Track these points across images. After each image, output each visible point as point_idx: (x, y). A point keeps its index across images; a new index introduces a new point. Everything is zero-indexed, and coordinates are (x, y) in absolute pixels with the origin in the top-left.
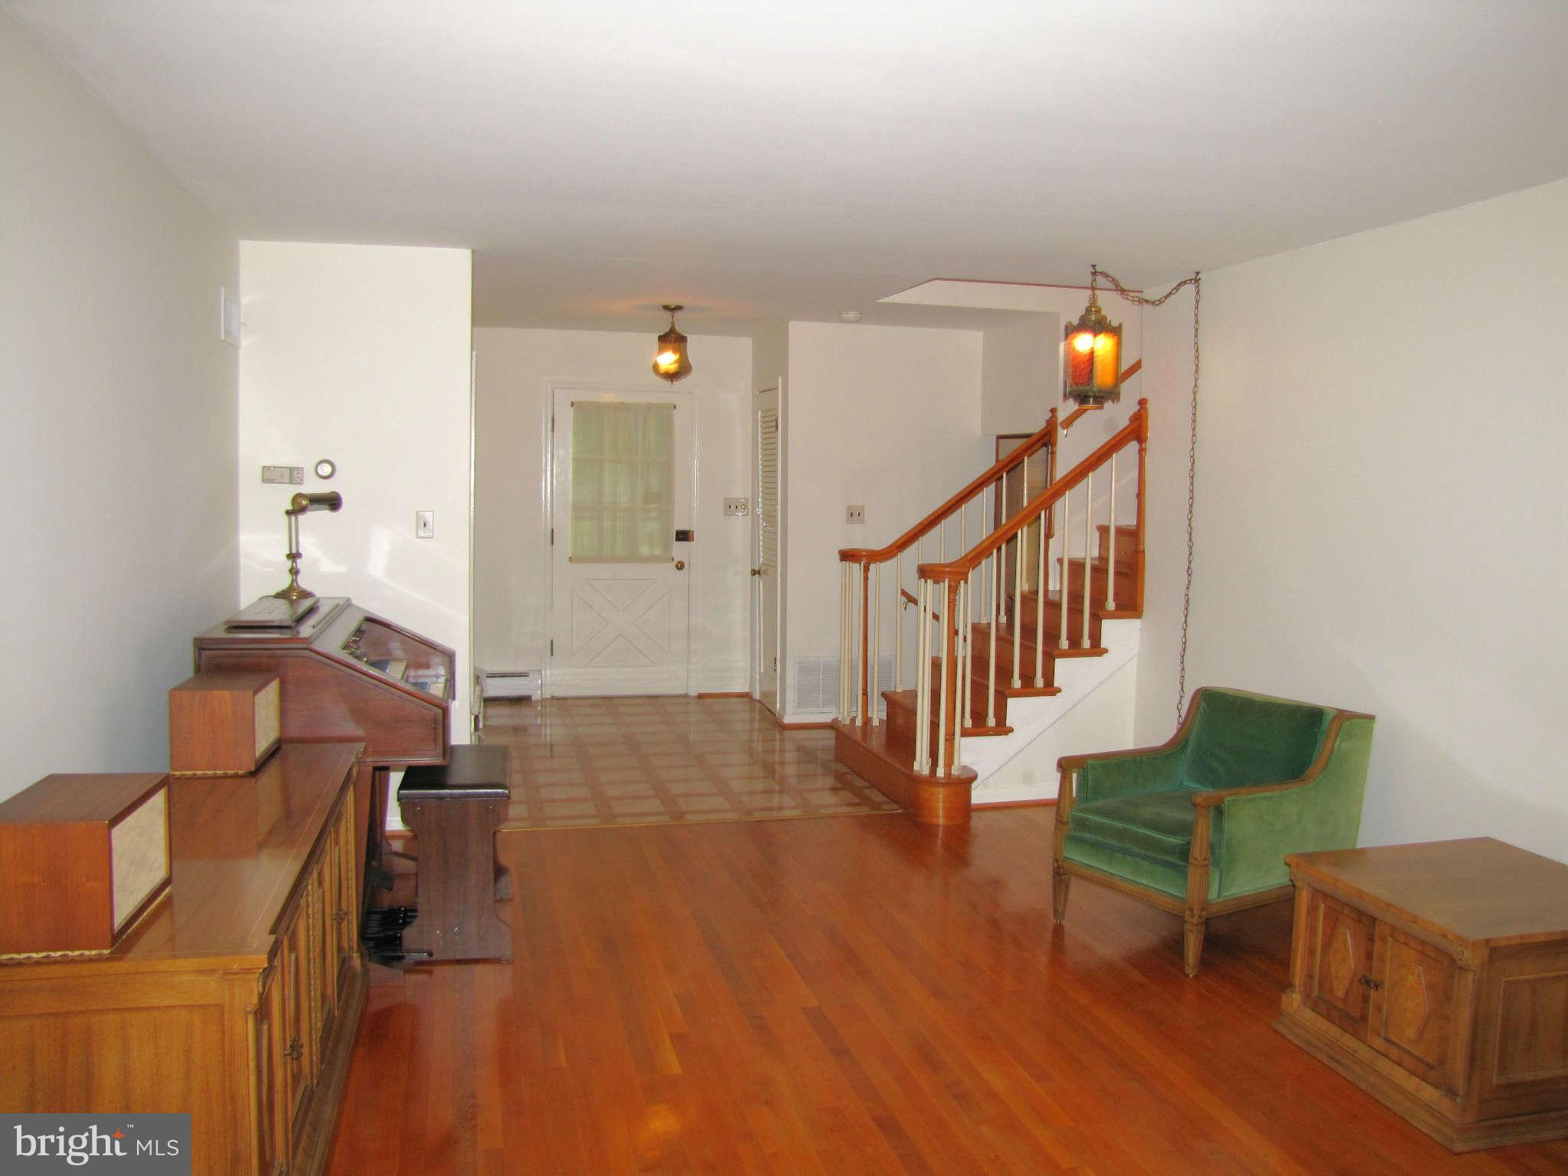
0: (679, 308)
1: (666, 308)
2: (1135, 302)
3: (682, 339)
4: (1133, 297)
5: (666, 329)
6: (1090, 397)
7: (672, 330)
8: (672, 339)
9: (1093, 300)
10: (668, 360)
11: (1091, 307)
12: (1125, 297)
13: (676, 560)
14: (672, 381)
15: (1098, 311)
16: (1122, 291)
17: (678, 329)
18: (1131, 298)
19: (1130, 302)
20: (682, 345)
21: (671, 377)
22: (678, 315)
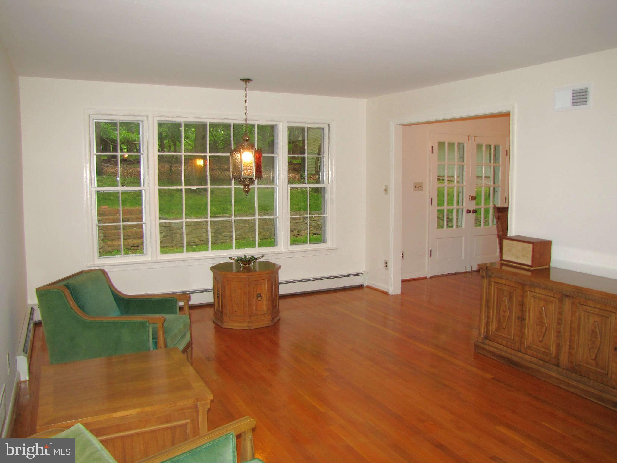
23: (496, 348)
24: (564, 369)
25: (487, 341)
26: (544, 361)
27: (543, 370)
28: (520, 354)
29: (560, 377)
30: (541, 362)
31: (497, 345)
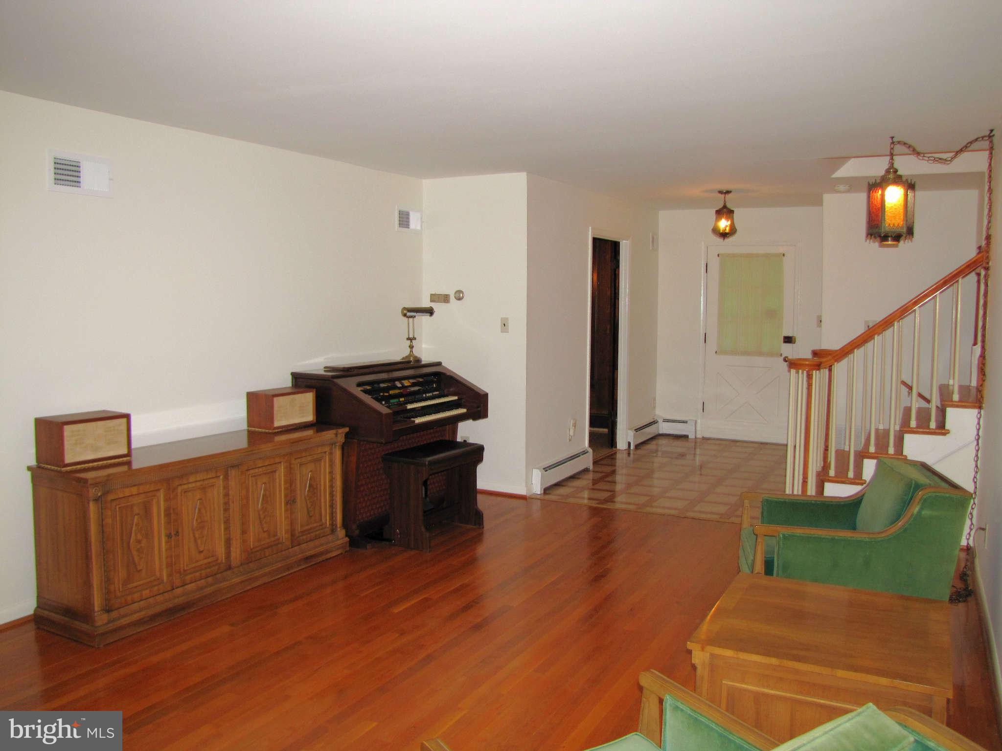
0: (728, 192)
1: (721, 192)
2: (930, 162)
3: (732, 212)
4: (929, 157)
5: (721, 206)
6: (889, 237)
7: (725, 207)
8: (725, 211)
9: (892, 164)
10: (724, 224)
11: (889, 168)
12: (921, 158)
13: (783, 356)
14: (724, 239)
15: (896, 171)
16: (918, 154)
17: (729, 205)
18: (927, 159)
19: (926, 162)
20: (731, 215)
21: (724, 235)
22: (728, 196)
23: (141, 610)
24: (238, 567)
25: (114, 614)
26: (212, 576)
27: (222, 585)
28: (179, 591)
29: (243, 578)
30: (210, 579)
31: (135, 606)
